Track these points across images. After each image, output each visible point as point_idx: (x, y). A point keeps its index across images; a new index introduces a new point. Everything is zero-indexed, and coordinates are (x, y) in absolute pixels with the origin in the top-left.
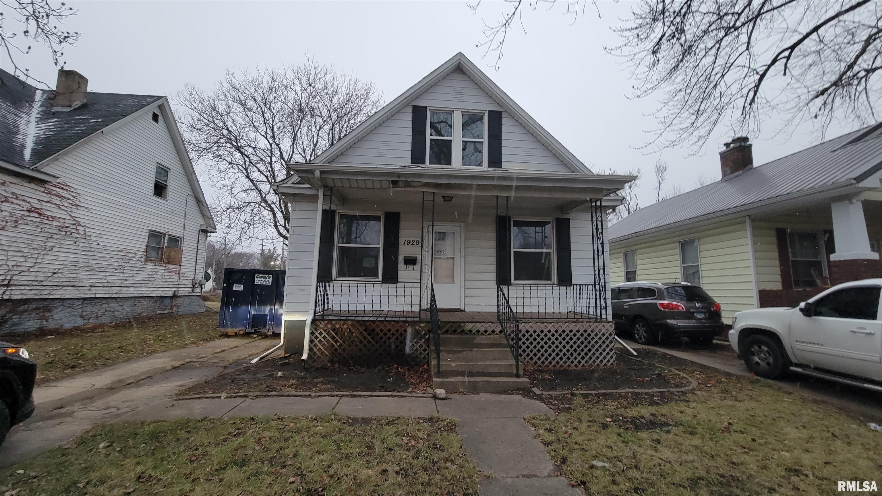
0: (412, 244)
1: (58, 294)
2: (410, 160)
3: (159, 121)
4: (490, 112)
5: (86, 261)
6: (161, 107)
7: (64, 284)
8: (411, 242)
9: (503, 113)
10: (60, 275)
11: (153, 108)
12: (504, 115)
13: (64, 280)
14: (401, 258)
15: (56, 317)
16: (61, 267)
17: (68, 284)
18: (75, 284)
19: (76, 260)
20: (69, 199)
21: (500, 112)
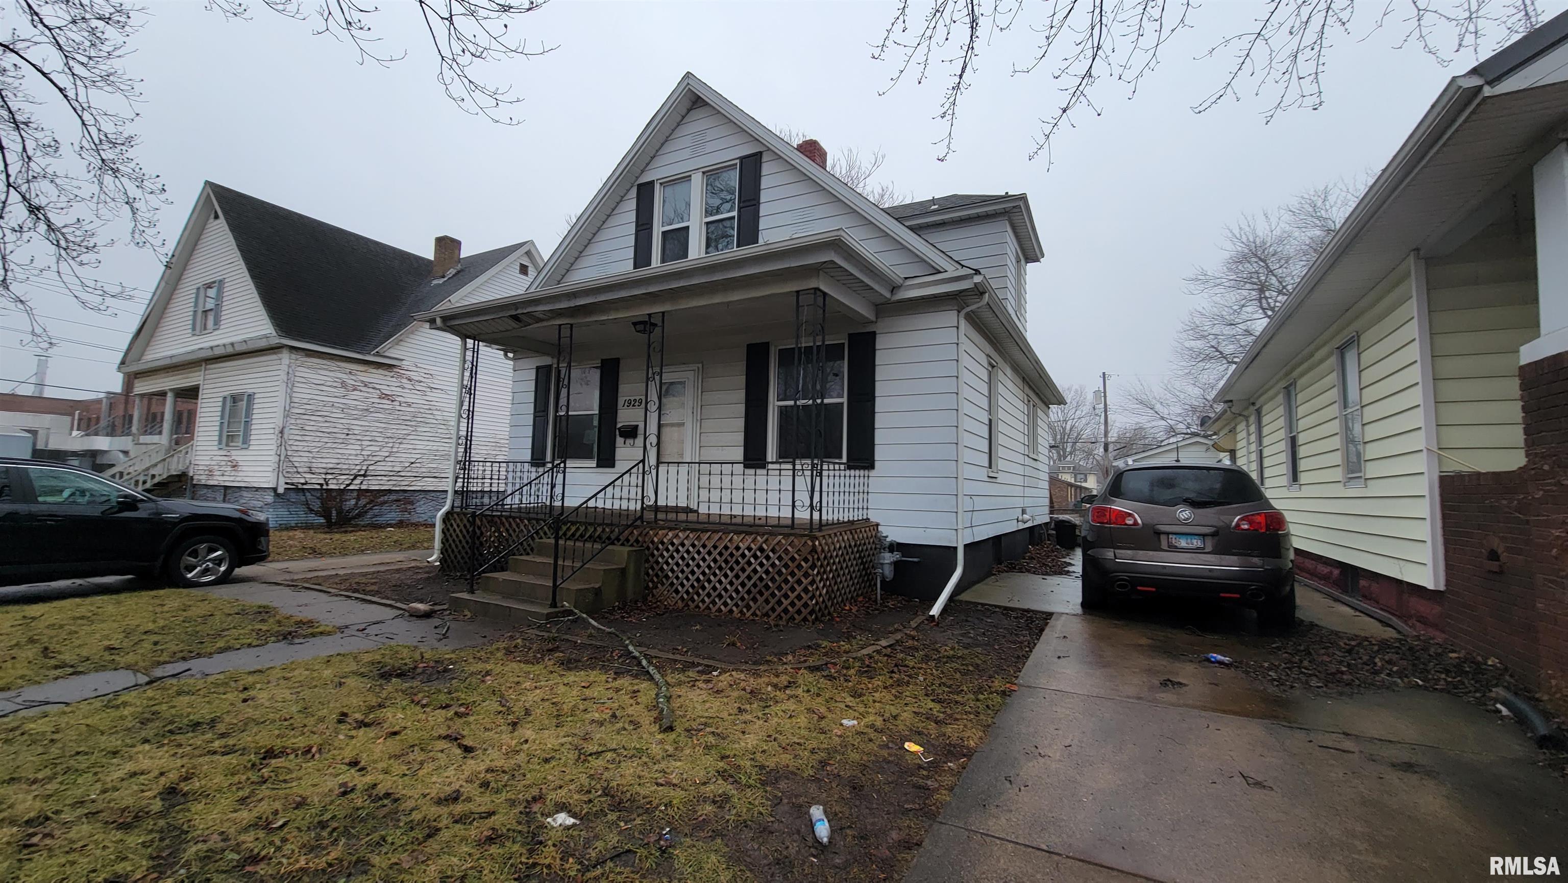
0: (634, 406)
1: (418, 485)
3: (530, 272)
4: (742, 159)
5: (446, 449)
6: (528, 254)
7: (424, 475)
8: (633, 403)
9: (763, 155)
10: (418, 465)
11: (517, 258)
12: (765, 158)
13: (424, 470)
14: (619, 429)
15: (419, 510)
16: (419, 456)
17: (429, 474)
18: (436, 475)
19: (435, 448)
20: (421, 382)
21: (759, 155)
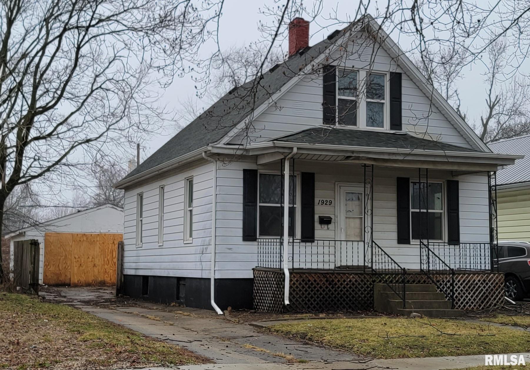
0: (326, 204)
2: (321, 121)
4: (392, 74)
8: (325, 203)
9: (402, 74)
12: (404, 77)
14: (316, 217)
21: (400, 74)
